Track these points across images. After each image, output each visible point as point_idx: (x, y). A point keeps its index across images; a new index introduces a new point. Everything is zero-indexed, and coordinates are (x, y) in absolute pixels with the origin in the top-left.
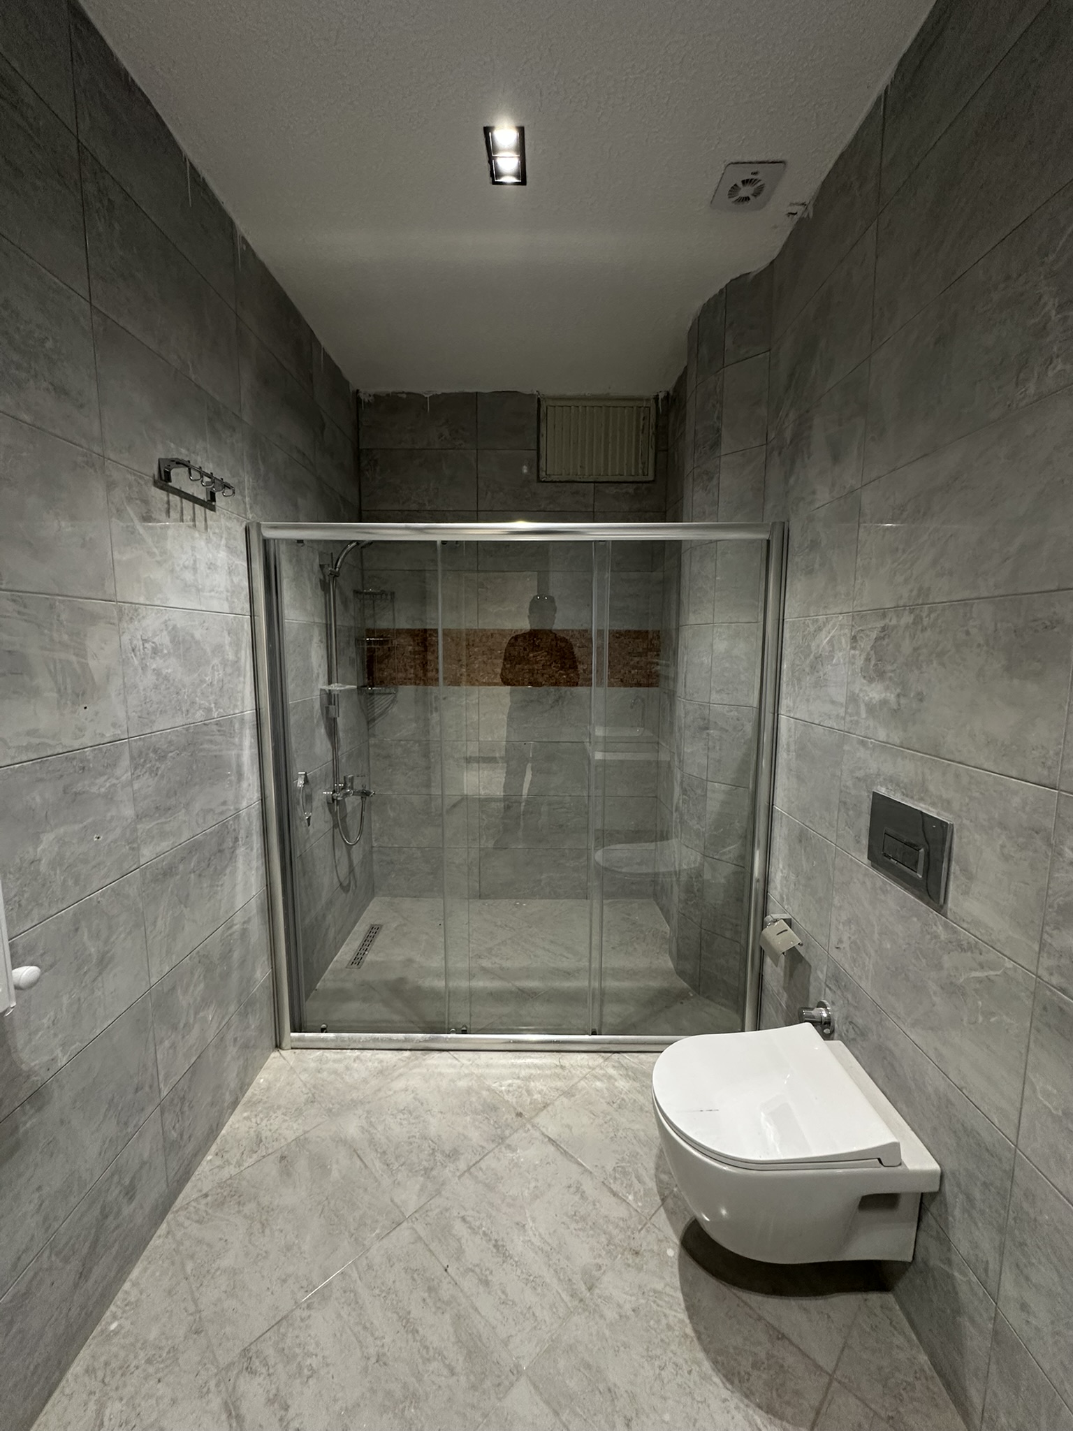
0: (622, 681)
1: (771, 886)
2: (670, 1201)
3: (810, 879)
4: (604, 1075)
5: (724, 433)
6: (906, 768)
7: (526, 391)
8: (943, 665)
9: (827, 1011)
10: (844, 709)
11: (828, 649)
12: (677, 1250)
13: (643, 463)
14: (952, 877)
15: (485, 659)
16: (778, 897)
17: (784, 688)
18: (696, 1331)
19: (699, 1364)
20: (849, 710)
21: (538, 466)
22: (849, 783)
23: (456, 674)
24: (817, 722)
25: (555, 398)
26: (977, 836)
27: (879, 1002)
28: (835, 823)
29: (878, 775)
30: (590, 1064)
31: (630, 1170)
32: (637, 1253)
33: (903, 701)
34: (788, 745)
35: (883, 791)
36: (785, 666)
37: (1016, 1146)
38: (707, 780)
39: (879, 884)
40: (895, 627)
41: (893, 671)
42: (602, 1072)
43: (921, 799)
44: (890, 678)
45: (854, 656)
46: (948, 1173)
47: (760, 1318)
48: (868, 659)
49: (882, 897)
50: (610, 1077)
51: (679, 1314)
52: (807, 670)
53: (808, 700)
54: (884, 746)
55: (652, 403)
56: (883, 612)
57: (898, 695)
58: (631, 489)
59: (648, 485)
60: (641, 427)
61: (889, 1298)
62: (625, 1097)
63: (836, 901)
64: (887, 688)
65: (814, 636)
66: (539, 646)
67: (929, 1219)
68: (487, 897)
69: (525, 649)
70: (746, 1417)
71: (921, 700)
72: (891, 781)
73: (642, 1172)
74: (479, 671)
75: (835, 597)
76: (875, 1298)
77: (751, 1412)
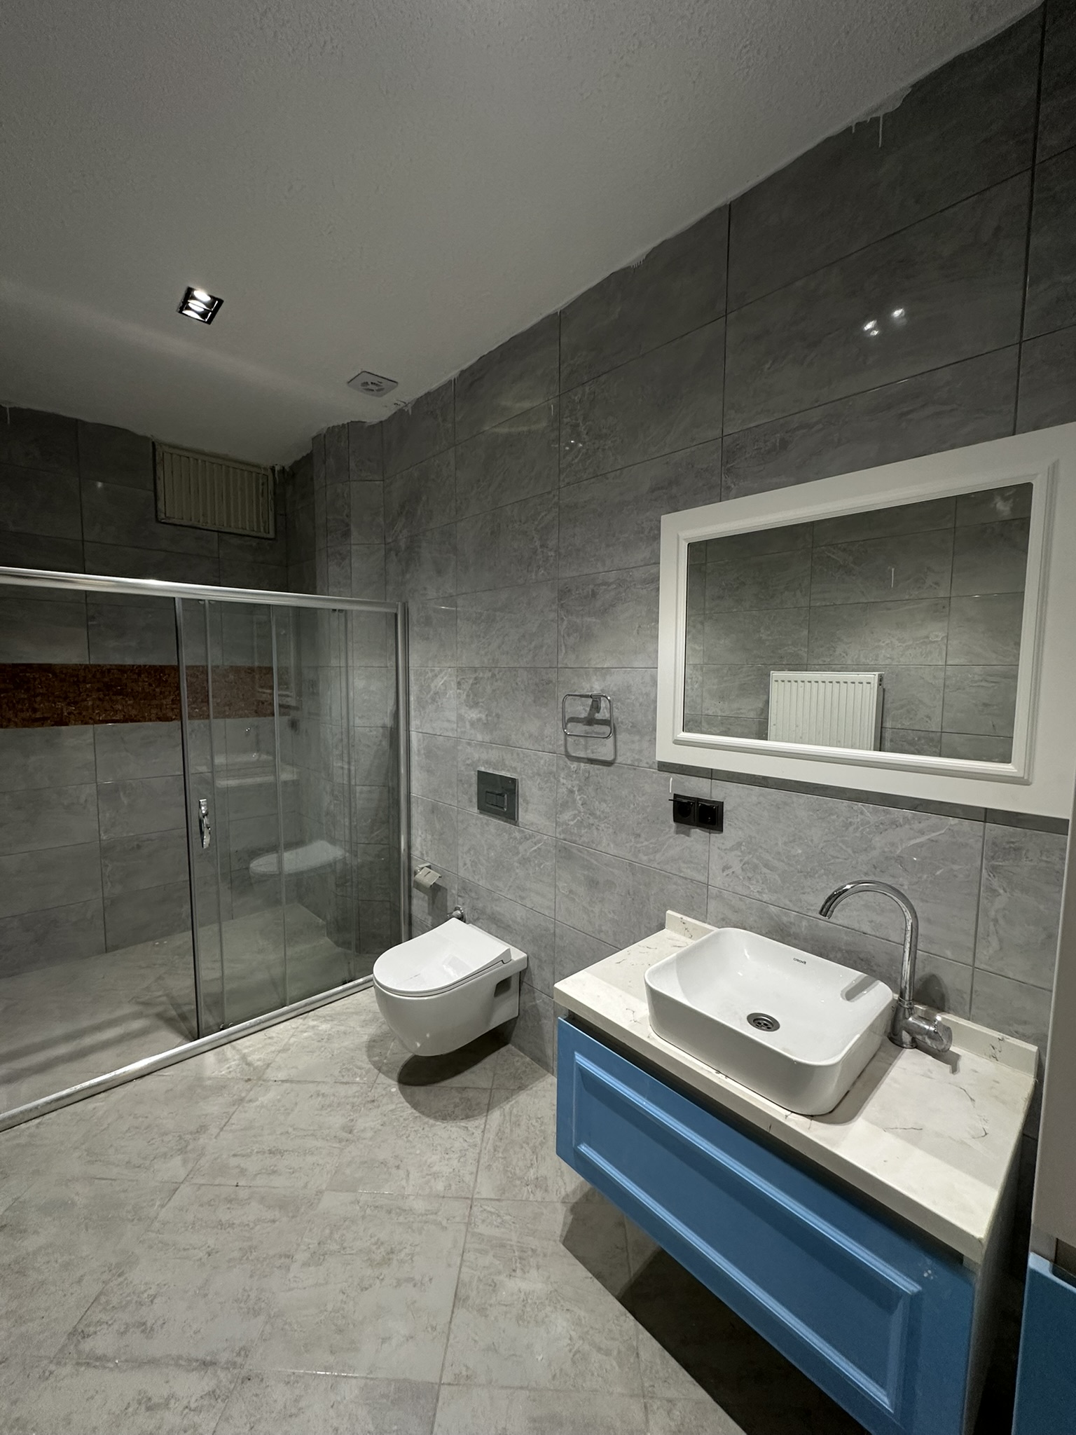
0: (256, 712)
1: (413, 849)
2: (384, 1068)
3: (441, 834)
4: (307, 1028)
5: (353, 528)
6: (494, 755)
7: (140, 432)
8: (507, 698)
9: (461, 911)
10: (455, 725)
11: (443, 688)
12: (397, 1087)
13: (265, 522)
14: (520, 805)
15: (102, 696)
16: (419, 855)
17: (412, 713)
18: (420, 1112)
19: (427, 1123)
20: (459, 725)
21: (156, 506)
22: (463, 768)
23: (62, 713)
24: (438, 734)
25: (170, 446)
26: (529, 782)
27: (490, 888)
28: (456, 794)
29: (479, 760)
30: (293, 1026)
31: (351, 1067)
32: (373, 1101)
33: (490, 718)
34: (419, 751)
35: (483, 769)
36: (412, 698)
37: (555, 919)
38: (356, 785)
39: (485, 821)
40: (481, 678)
41: (483, 702)
42: (305, 1027)
43: (503, 769)
44: (482, 707)
45: (460, 693)
46: (531, 955)
47: (452, 1088)
48: (468, 696)
49: (487, 829)
50: (313, 1027)
51: (409, 1110)
52: (430, 701)
53: (431, 720)
54: (482, 744)
55: (269, 473)
56: (475, 670)
57: (487, 716)
58: (254, 543)
59: (270, 542)
60: (261, 491)
61: (510, 1046)
62: (330, 1032)
63: (460, 842)
64: (480, 712)
65: (433, 680)
66: (167, 681)
67: (525, 986)
68: (116, 948)
69: (150, 685)
70: (457, 1126)
71: (498, 718)
72: (487, 763)
73: (359, 1064)
74: (93, 709)
75: (446, 656)
76: (503, 1050)
77: (458, 1123)
